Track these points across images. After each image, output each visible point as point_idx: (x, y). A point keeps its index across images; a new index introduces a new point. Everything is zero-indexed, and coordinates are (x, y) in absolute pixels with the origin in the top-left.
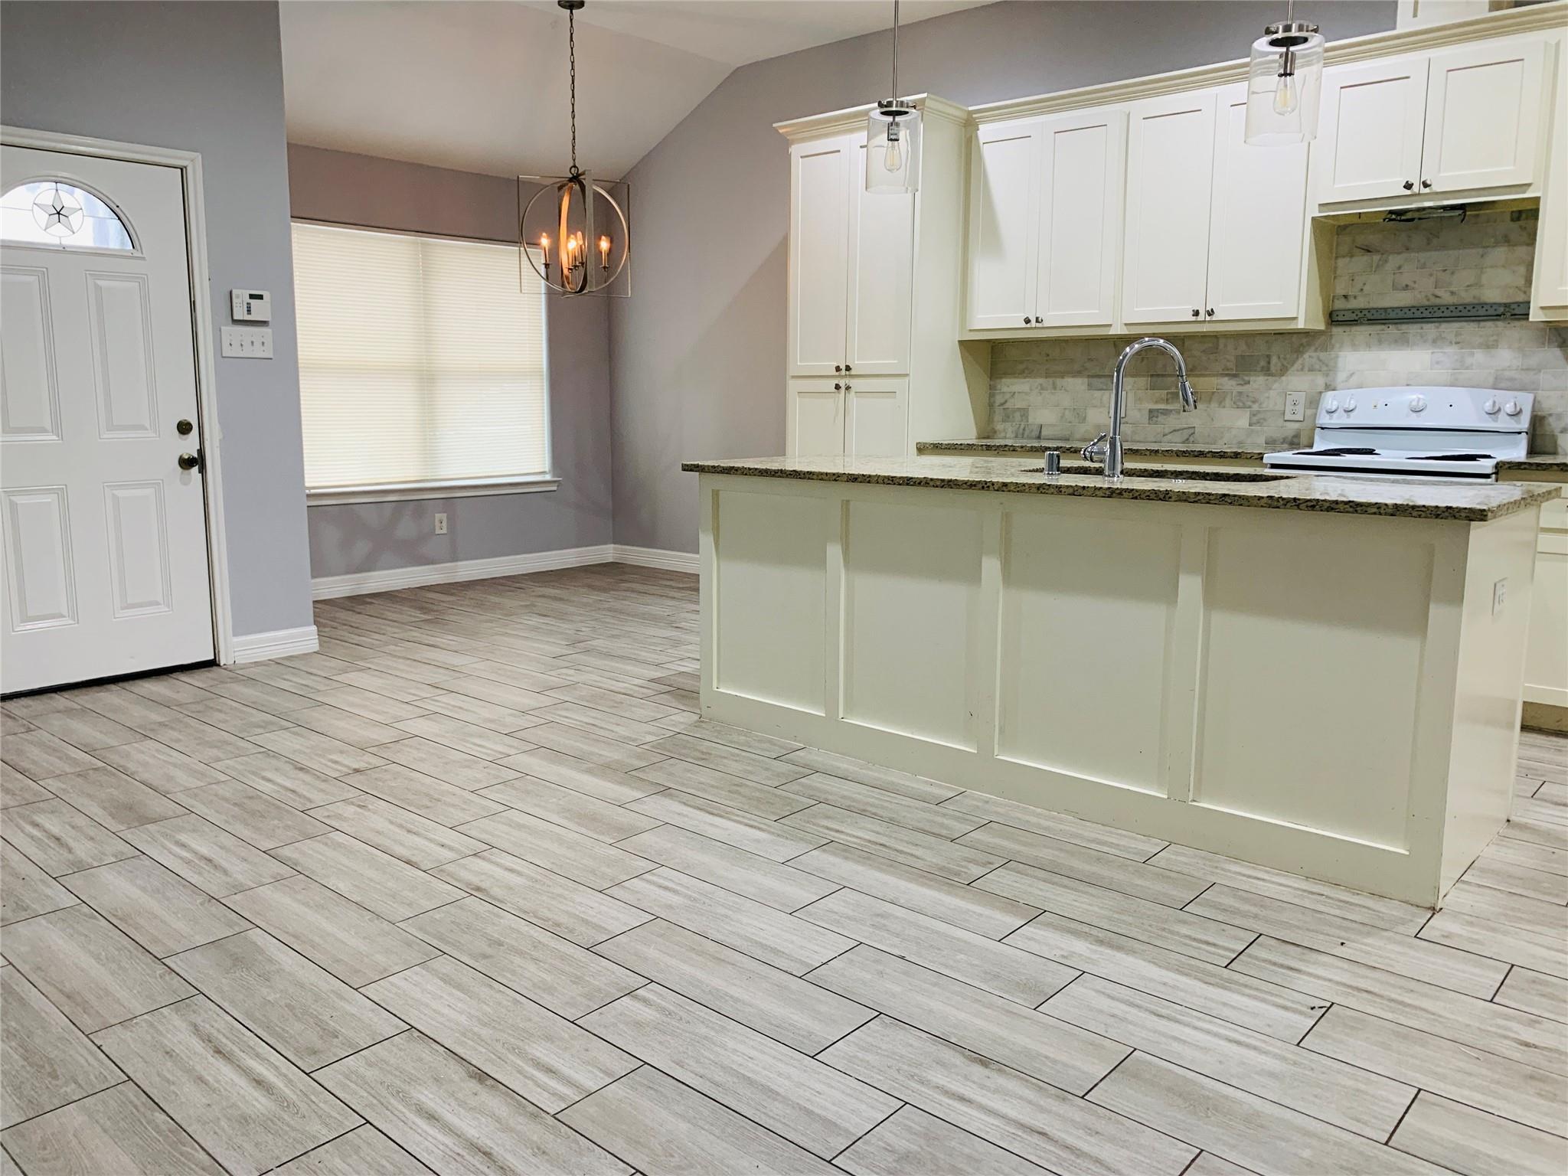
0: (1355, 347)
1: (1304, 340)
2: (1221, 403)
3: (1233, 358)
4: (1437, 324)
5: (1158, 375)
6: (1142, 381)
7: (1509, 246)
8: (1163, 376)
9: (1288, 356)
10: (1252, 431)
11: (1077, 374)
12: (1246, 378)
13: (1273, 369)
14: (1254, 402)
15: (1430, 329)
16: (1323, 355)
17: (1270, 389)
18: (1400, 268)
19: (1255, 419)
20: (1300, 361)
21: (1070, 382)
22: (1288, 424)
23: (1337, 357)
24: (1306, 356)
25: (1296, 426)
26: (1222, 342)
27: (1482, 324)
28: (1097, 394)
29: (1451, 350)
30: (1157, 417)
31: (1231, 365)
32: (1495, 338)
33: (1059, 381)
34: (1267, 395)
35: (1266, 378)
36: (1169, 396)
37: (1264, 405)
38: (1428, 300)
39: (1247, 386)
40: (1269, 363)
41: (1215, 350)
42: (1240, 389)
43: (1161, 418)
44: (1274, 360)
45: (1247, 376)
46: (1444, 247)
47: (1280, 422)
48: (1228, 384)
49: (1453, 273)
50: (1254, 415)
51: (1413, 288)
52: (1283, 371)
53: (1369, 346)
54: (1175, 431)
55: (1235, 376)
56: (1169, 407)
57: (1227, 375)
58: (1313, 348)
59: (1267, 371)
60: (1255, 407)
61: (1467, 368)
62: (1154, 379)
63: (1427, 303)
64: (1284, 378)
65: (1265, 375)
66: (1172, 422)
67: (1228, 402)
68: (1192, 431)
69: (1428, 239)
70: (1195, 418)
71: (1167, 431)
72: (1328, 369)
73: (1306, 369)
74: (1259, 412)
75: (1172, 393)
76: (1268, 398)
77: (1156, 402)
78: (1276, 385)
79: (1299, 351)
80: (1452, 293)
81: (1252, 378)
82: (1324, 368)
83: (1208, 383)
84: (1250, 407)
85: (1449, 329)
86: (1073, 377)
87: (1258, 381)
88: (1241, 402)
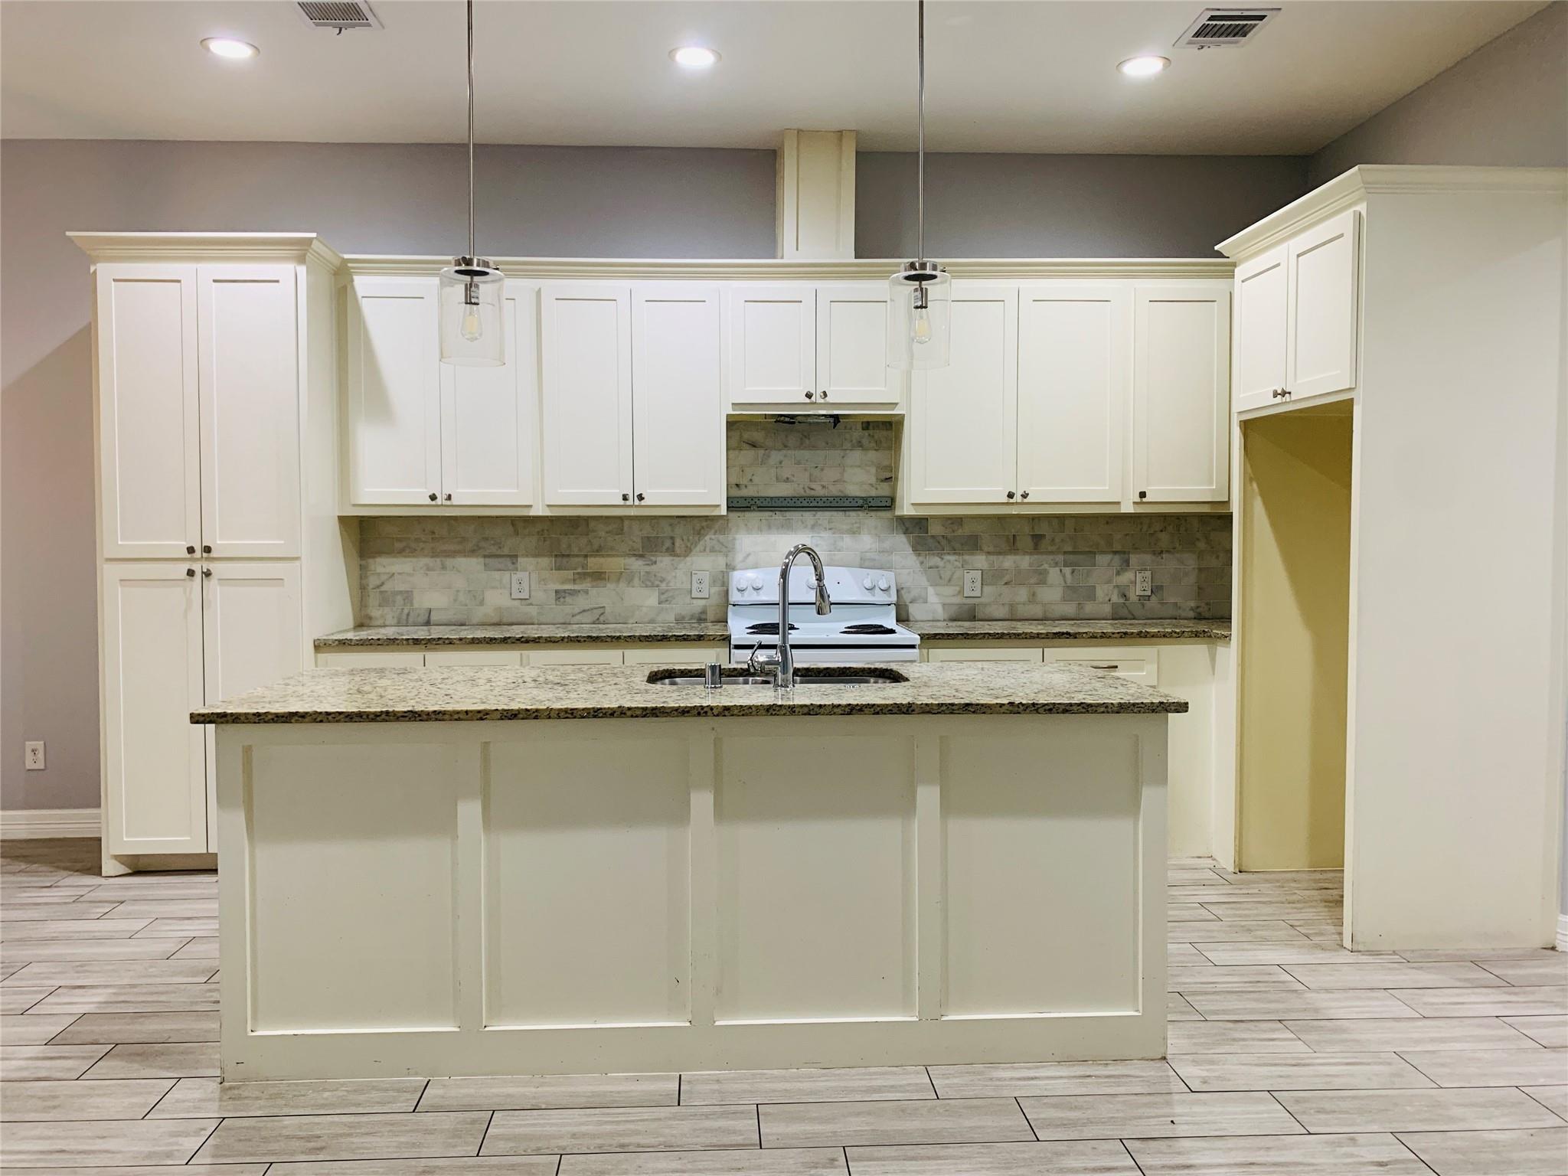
0: (749, 531)
1: (704, 524)
2: (630, 581)
3: (639, 540)
4: (814, 513)
5: (563, 556)
6: (545, 561)
7: (863, 450)
8: (568, 556)
9: (691, 538)
10: (662, 608)
11: (473, 552)
12: (653, 559)
13: (678, 551)
14: (661, 581)
15: (808, 516)
16: (721, 537)
17: (676, 568)
18: (781, 463)
19: (663, 597)
20: (702, 543)
21: (462, 562)
22: (695, 601)
23: (734, 539)
24: (707, 538)
25: (703, 602)
26: (626, 523)
27: (847, 513)
28: (497, 575)
29: (826, 535)
30: (564, 598)
31: (639, 546)
32: (857, 525)
33: (449, 562)
34: (674, 574)
35: (671, 558)
36: (577, 576)
37: (671, 584)
38: (805, 491)
39: (654, 567)
40: (673, 544)
41: (620, 531)
42: (648, 568)
43: (568, 599)
44: (678, 542)
45: (653, 556)
46: (814, 447)
47: (688, 600)
48: (636, 564)
49: (822, 470)
50: (663, 594)
51: (793, 482)
52: (688, 551)
53: (760, 530)
54: (584, 611)
55: (642, 556)
56: (576, 587)
57: (635, 555)
58: (713, 531)
59: (671, 551)
60: (663, 586)
61: (839, 551)
62: (559, 559)
63: (805, 495)
64: (688, 559)
65: (671, 555)
66: (582, 602)
67: (636, 581)
68: (602, 611)
69: (801, 439)
70: (601, 596)
71: (577, 610)
72: (727, 550)
73: (708, 550)
74: (667, 591)
75: (578, 573)
76: (675, 577)
77: (563, 583)
78: (681, 566)
79: (700, 533)
80: (824, 487)
81: (659, 559)
82: (724, 549)
83: (612, 564)
84: (657, 586)
85: (824, 516)
86: (465, 556)
87: (664, 562)
88: (650, 581)
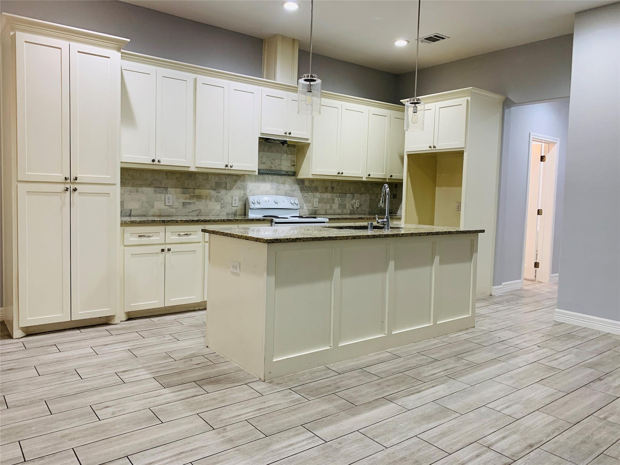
0: (252, 181)
1: (237, 178)
2: (210, 200)
3: (214, 183)
4: (272, 176)
5: (186, 188)
6: (178, 190)
7: (287, 154)
8: (188, 188)
9: (232, 183)
10: (222, 210)
11: (149, 185)
12: (219, 191)
13: (228, 187)
14: (222, 200)
15: (270, 177)
16: (243, 183)
17: (227, 195)
18: (262, 156)
19: (222, 206)
20: (236, 185)
21: (145, 189)
22: (233, 208)
23: (247, 184)
24: (238, 183)
25: (236, 208)
26: (210, 176)
27: (282, 177)
28: (159, 195)
29: (275, 184)
30: (186, 205)
31: (214, 185)
32: (285, 181)
33: (140, 189)
34: (226, 197)
35: (225, 191)
36: (191, 197)
37: (225, 201)
38: (269, 168)
39: (219, 194)
40: (226, 185)
41: (207, 179)
42: (217, 194)
43: (188, 206)
44: (228, 184)
45: (219, 189)
46: (273, 152)
47: (231, 207)
48: (213, 193)
49: (275, 160)
50: (222, 204)
51: (266, 164)
52: (231, 188)
53: (255, 181)
54: (193, 211)
55: (215, 189)
56: (191, 201)
57: (212, 189)
58: (239, 181)
59: (225, 188)
61: (279, 190)
62: (184, 190)
64: (231, 191)
66: (192, 207)
67: (213, 200)
68: (200, 211)
69: (269, 149)
70: (200, 205)
71: (190, 211)
72: (245, 189)
73: (238, 188)
74: (224, 203)
75: (191, 196)
77: (185, 199)
78: (229, 194)
79: (235, 181)
80: (275, 166)
81: (221, 191)
82: (243, 188)
83: (204, 192)
85: (275, 177)
86: (146, 187)
87: (223, 192)
88: (218, 199)
